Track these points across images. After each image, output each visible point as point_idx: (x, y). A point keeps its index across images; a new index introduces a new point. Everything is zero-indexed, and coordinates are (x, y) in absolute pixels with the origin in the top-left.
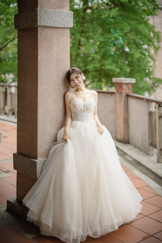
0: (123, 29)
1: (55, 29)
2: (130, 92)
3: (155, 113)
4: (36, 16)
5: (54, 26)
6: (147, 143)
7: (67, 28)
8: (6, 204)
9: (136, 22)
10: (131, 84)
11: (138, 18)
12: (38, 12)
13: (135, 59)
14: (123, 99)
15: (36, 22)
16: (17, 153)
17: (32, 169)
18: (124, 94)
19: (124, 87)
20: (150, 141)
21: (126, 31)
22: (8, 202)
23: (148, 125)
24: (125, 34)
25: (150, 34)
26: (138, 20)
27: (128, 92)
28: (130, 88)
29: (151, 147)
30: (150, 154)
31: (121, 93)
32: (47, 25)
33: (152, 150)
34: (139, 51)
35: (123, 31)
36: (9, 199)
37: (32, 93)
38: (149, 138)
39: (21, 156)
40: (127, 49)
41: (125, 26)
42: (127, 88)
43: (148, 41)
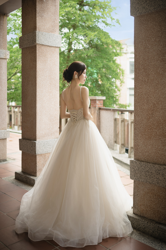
0: (98, 65)
1: (49, 47)
2: (102, 106)
3: (119, 119)
4: (35, 37)
5: (48, 45)
6: (113, 141)
7: (57, 47)
8: (14, 174)
9: (107, 60)
10: (102, 100)
11: (109, 58)
12: (37, 34)
13: (105, 88)
14: (96, 111)
15: (35, 41)
16: (22, 138)
17: (33, 148)
18: (97, 108)
19: (97, 102)
20: (115, 140)
21: (99, 67)
22: (16, 173)
23: (113, 128)
24: (99, 69)
25: (117, 70)
26: (108, 59)
27: (100, 106)
28: (101, 103)
29: (116, 144)
30: (115, 149)
31: (95, 107)
32: (43, 44)
33: (116, 146)
34: (109, 82)
35: (97, 67)
36: (16, 171)
37: (32, 94)
38: (114, 137)
39: (25, 140)
40: (100, 83)
41: (99, 63)
42: (99, 103)
43: (115, 75)
